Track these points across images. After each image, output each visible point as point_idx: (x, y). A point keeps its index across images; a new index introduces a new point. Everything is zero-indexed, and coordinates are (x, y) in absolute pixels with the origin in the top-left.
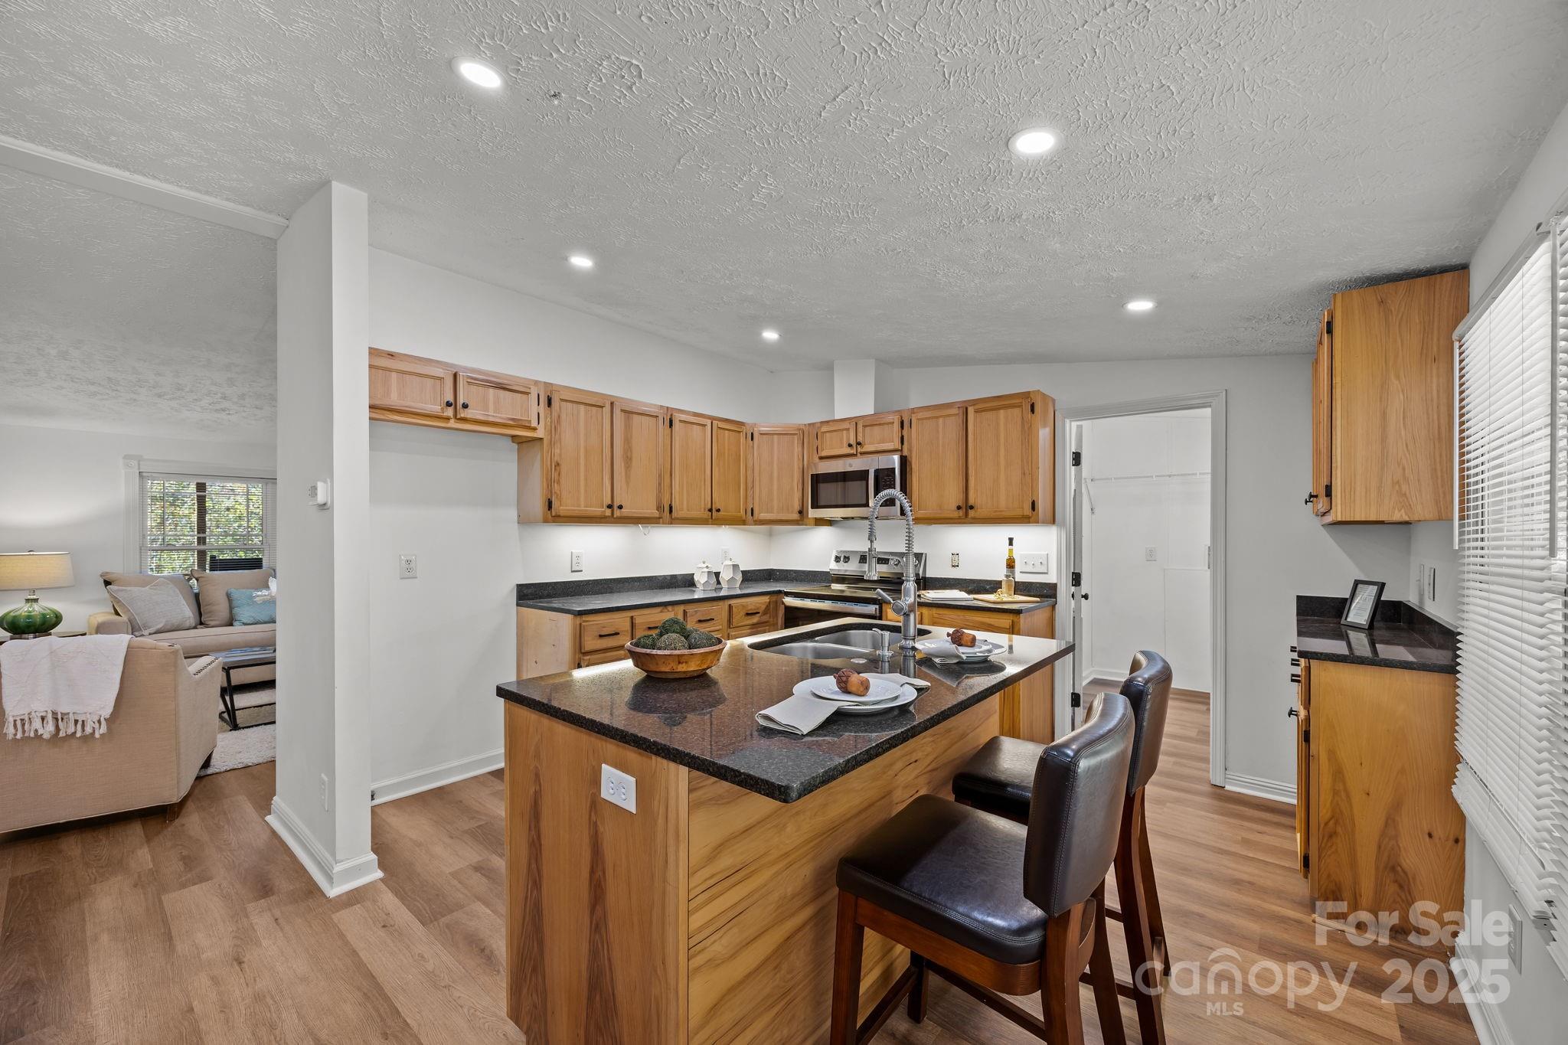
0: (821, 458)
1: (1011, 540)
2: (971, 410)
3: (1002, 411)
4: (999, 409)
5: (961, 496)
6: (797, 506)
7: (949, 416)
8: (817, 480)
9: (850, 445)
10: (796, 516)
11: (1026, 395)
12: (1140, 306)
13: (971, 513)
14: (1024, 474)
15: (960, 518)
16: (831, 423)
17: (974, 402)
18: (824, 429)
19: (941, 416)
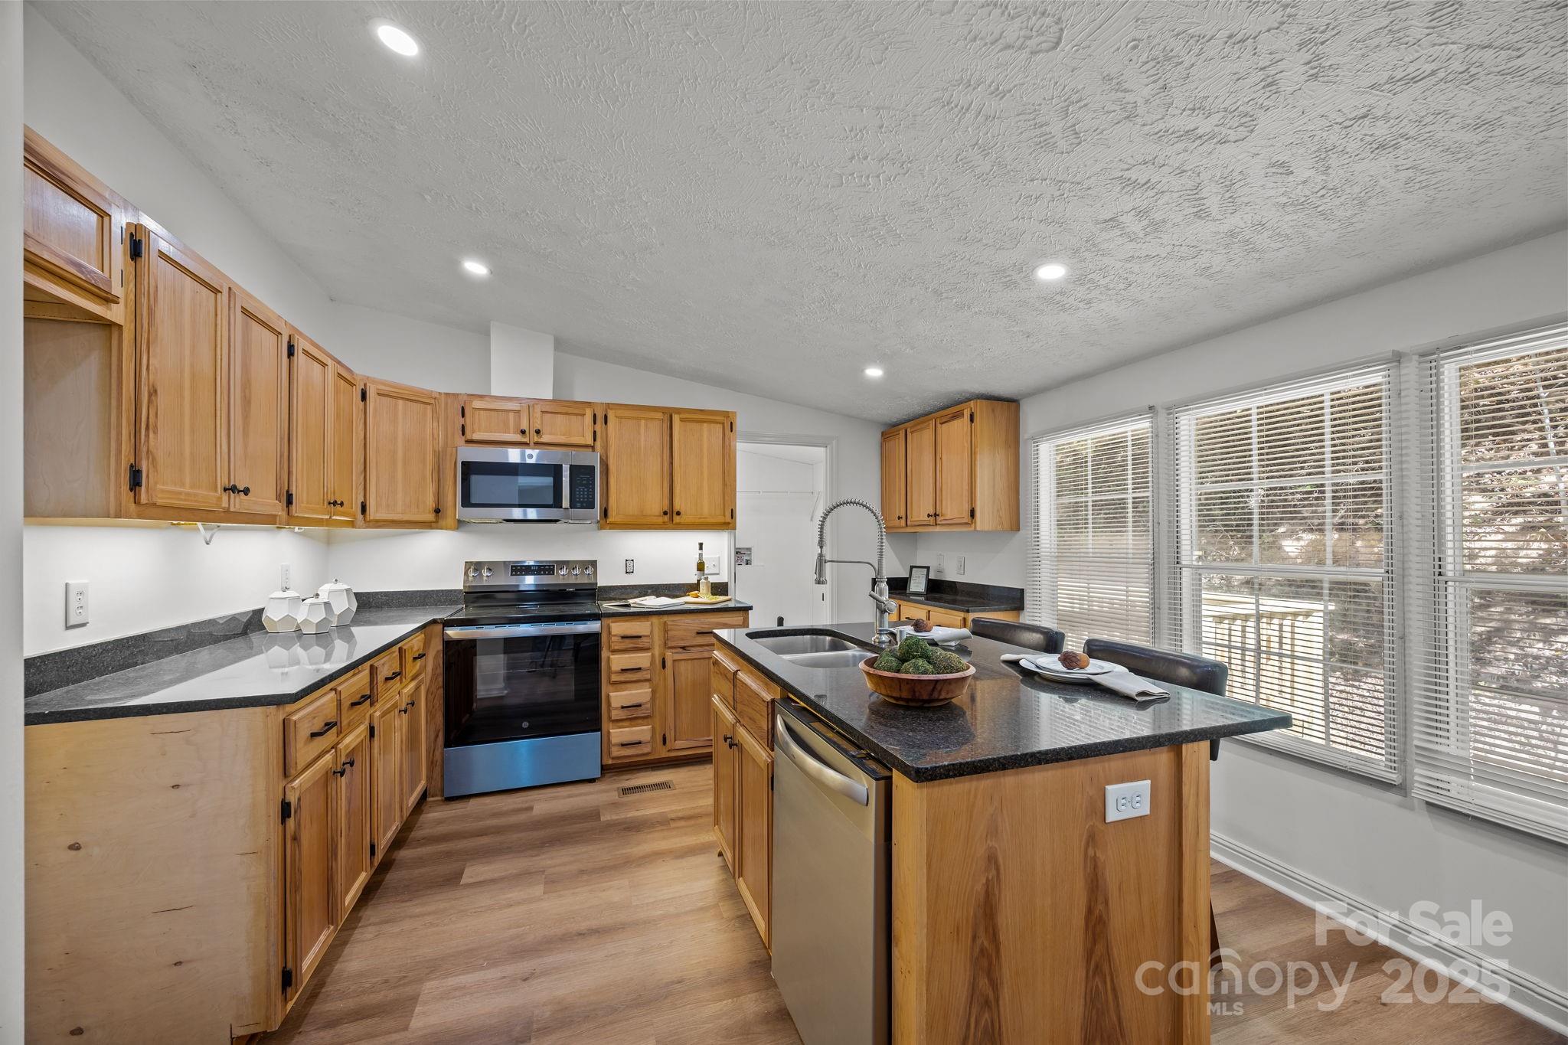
0: (470, 442)
1: (701, 545)
2: (676, 418)
3: (705, 425)
4: (705, 422)
5: (666, 502)
6: (430, 502)
7: (652, 419)
8: (469, 469)
9: (523, 432)
10: (431, 517)
11: (726, 414)
12: (874, 372)
13: (677, 519)
14: (726, 485)
15: (664, 523)
16: (487, 399)
17: (679, 411)
18: (477, 404)
19: (644, 418)
